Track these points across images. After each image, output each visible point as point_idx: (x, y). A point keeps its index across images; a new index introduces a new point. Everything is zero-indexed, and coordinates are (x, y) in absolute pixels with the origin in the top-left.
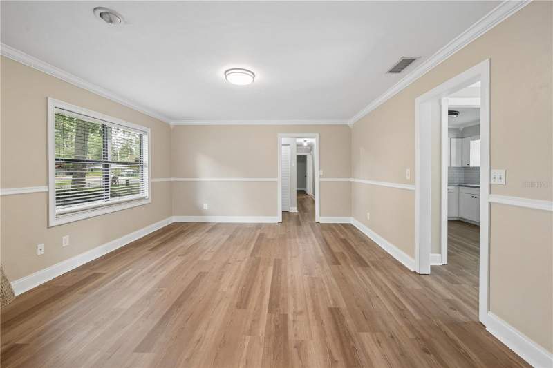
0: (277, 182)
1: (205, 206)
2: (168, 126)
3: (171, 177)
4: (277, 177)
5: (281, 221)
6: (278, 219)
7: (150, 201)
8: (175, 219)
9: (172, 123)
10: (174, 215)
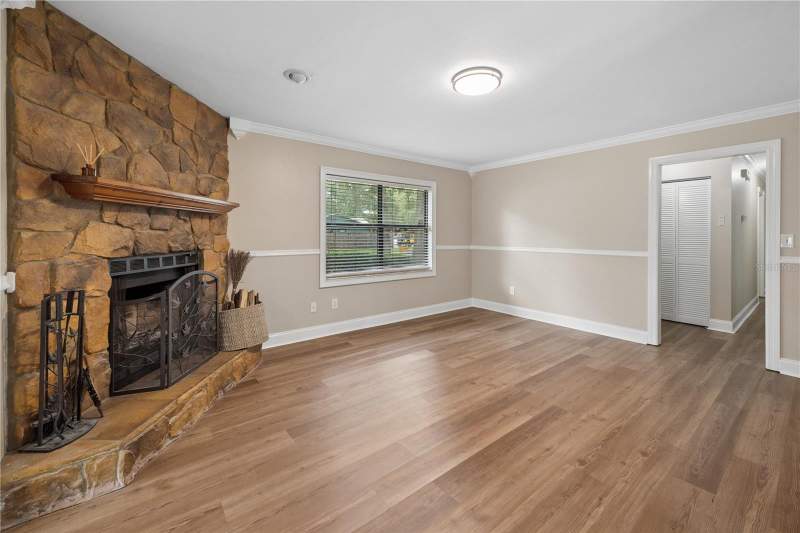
0: (644, 260)
1: (512, 290)
2: (466, 174)
3: (469, 244)
4: (646, 250)
5: (655, 342)
6: (650, 336)
7: (434, 274)
8: (475, 303)
9: (472, 171)
10: (475, 297)
